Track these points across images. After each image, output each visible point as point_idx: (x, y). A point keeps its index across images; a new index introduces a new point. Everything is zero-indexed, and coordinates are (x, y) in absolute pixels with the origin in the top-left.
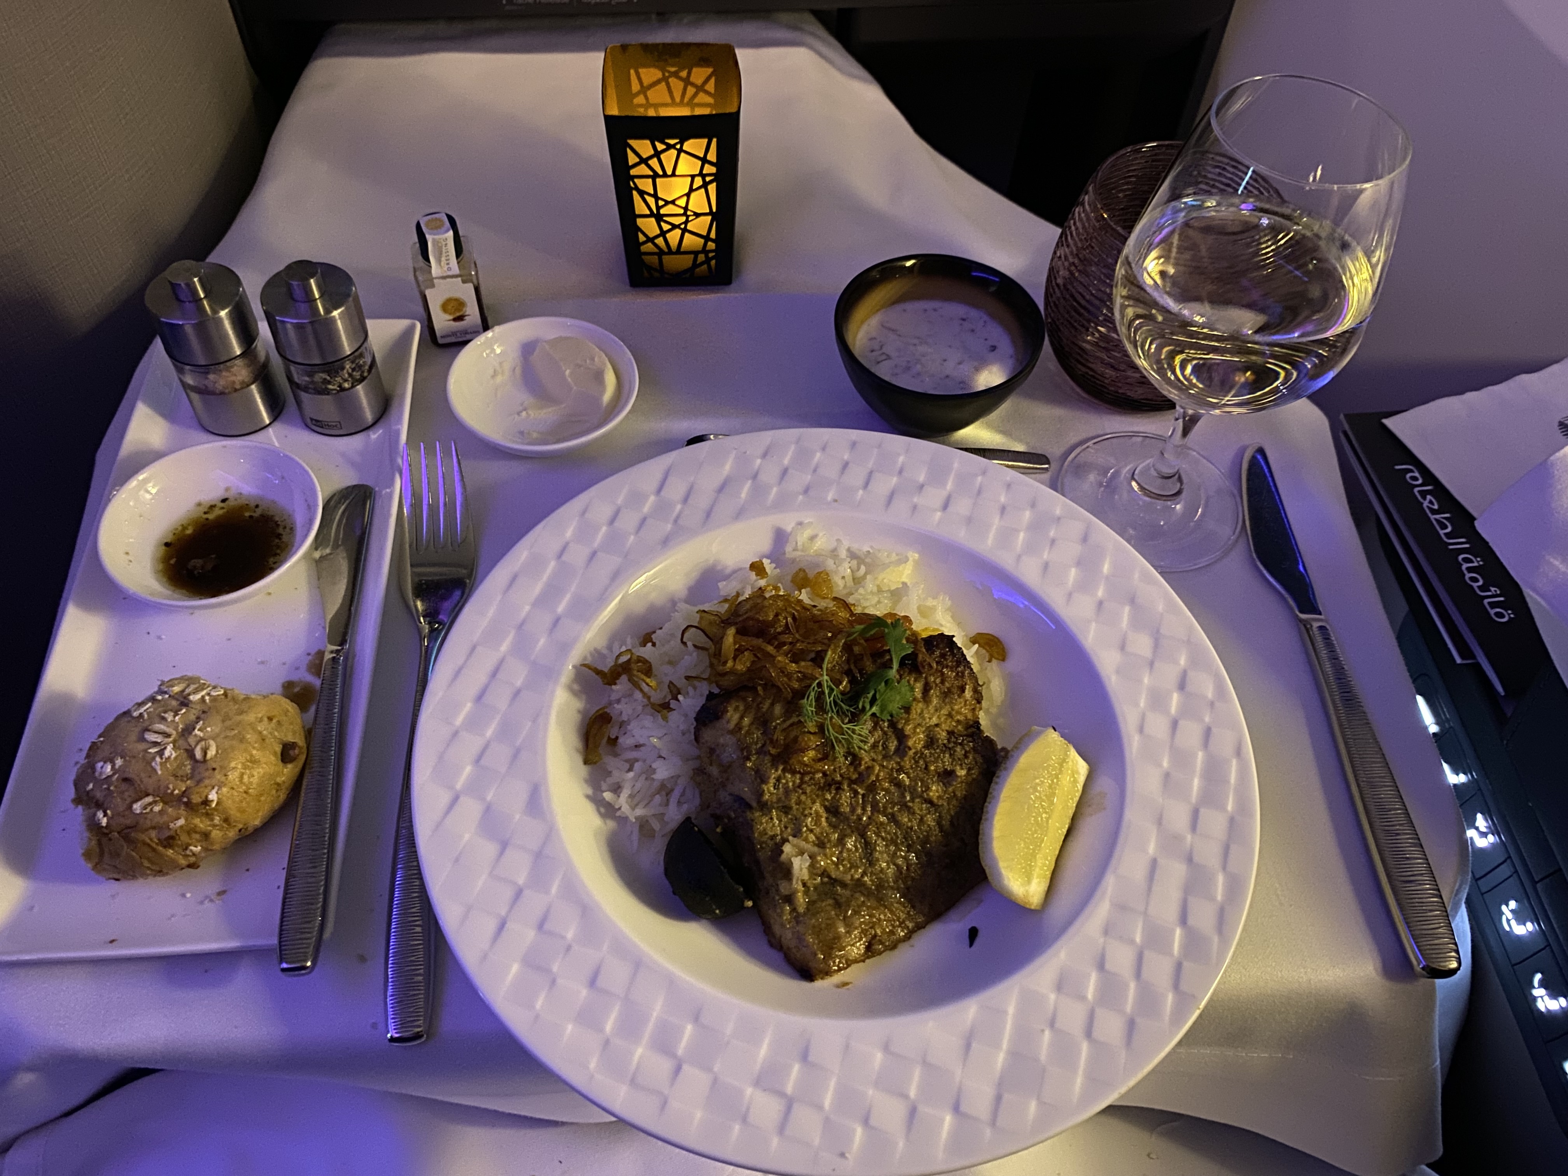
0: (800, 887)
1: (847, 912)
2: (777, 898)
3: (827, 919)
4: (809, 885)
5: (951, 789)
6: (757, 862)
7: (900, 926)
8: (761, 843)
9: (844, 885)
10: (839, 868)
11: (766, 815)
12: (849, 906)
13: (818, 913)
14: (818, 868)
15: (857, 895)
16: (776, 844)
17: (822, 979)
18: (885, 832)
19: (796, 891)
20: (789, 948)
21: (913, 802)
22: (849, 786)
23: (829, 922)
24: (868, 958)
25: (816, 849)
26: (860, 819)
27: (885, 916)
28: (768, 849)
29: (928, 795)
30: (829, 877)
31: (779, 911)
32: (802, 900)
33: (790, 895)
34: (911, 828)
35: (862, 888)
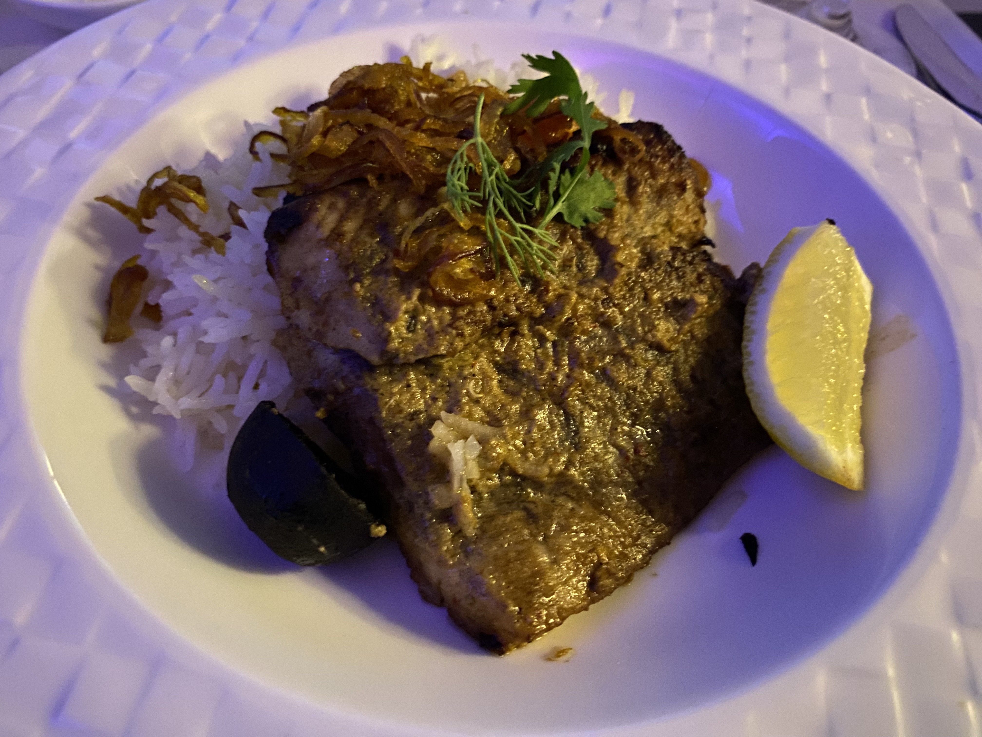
0: (466, 492)
1: (548, 528)
2: (429, 515)
3: (516, 543)
4: (480, 489)
5: (687, 327)
6: (389, 459)
7: (633, 544)
8: (393, 427)
9: (538, 486)
10: (527, 458)
11: (398, 381)
12: (550, 518)
13: (501, 534)
14: (493, 459)
15: (561, 500)
16: (420, 427)
17: (518, 647)
18: (595, 396)
19: (458, 502)
20: (455, 601)
21: (633, 349)
22: (531, 329)
23: (520, 547)
24: (593, 601)
25: (487, 430)
26: (552, 378)
27: (610, 530)
28: (406, 435)
29: (654, 336)
30: (513, 473)
31: (433, 537)
32: (471, 515)
33: (451, 508)
34: (635, 389)
35: (569, 488)
